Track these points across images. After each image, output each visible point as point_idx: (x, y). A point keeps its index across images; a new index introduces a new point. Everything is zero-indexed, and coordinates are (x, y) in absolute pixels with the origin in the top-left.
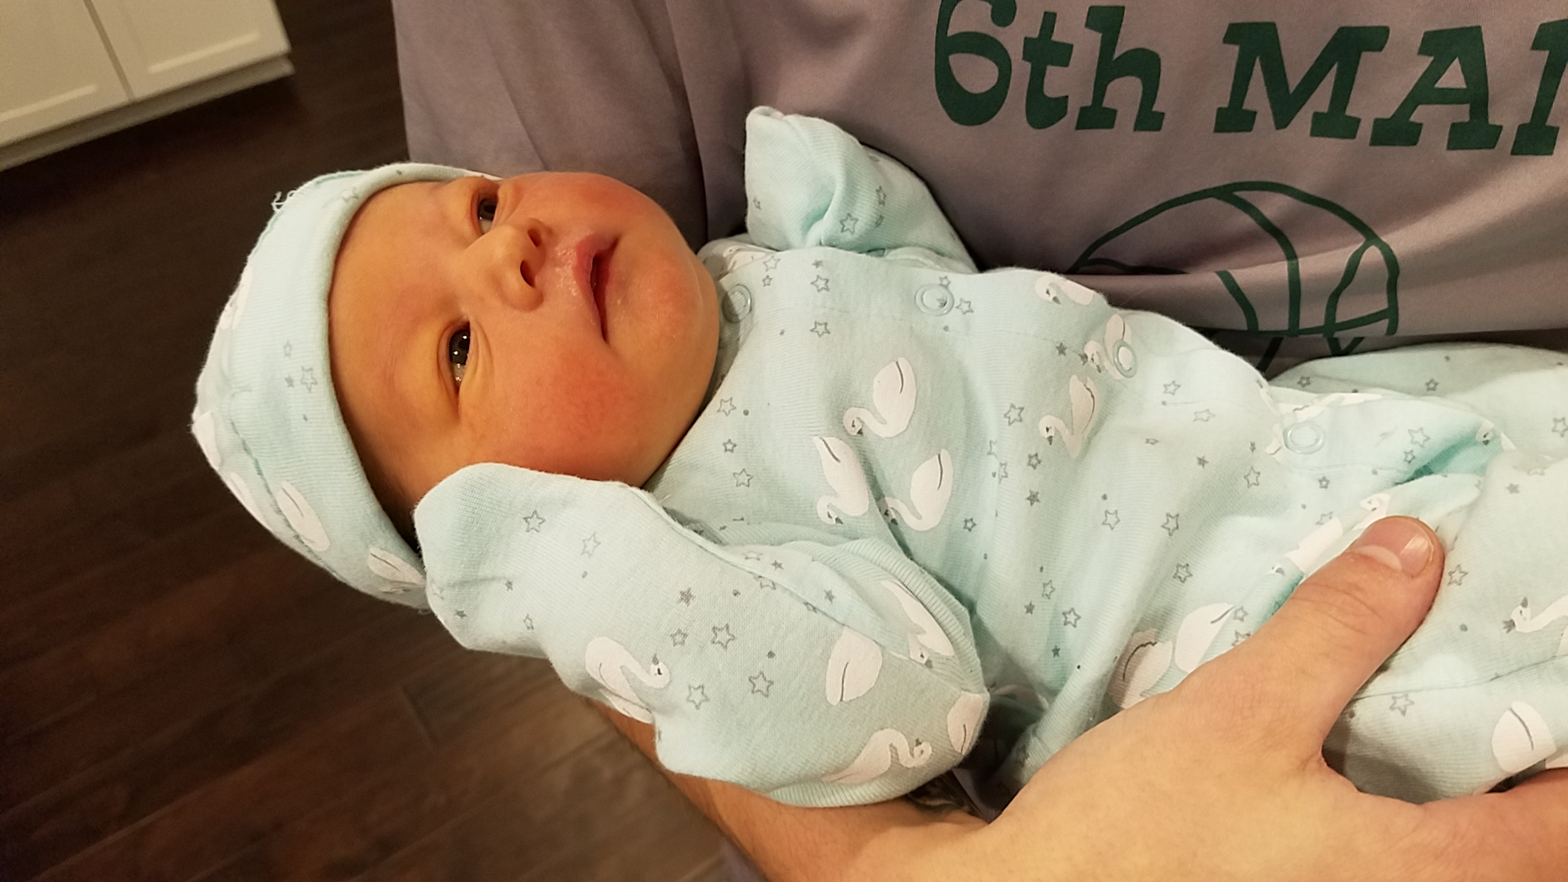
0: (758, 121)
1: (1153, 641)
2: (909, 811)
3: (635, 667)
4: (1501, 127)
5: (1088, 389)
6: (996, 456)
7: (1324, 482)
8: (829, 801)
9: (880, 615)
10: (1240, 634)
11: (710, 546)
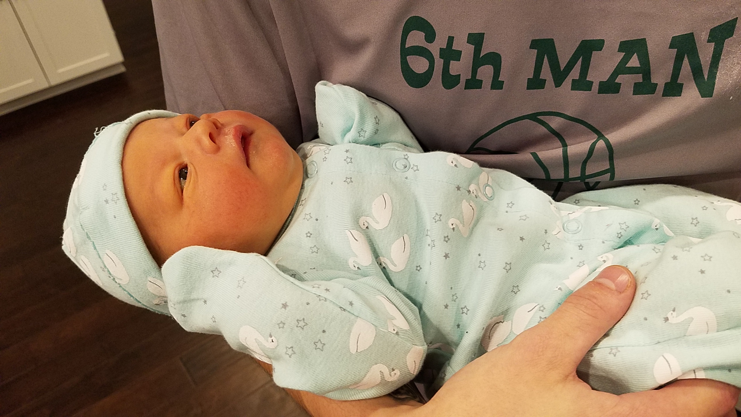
0: (320, 88)
1: (502, 321)
2: (390, 400)
3: (261, 339)
4: (657, 84)
5: (471, 206)
6: (430, 236)
7: (581, 247)
8: (353, 398)
9: (375, 312)
10: (542, 318)
11: (297, 282)
